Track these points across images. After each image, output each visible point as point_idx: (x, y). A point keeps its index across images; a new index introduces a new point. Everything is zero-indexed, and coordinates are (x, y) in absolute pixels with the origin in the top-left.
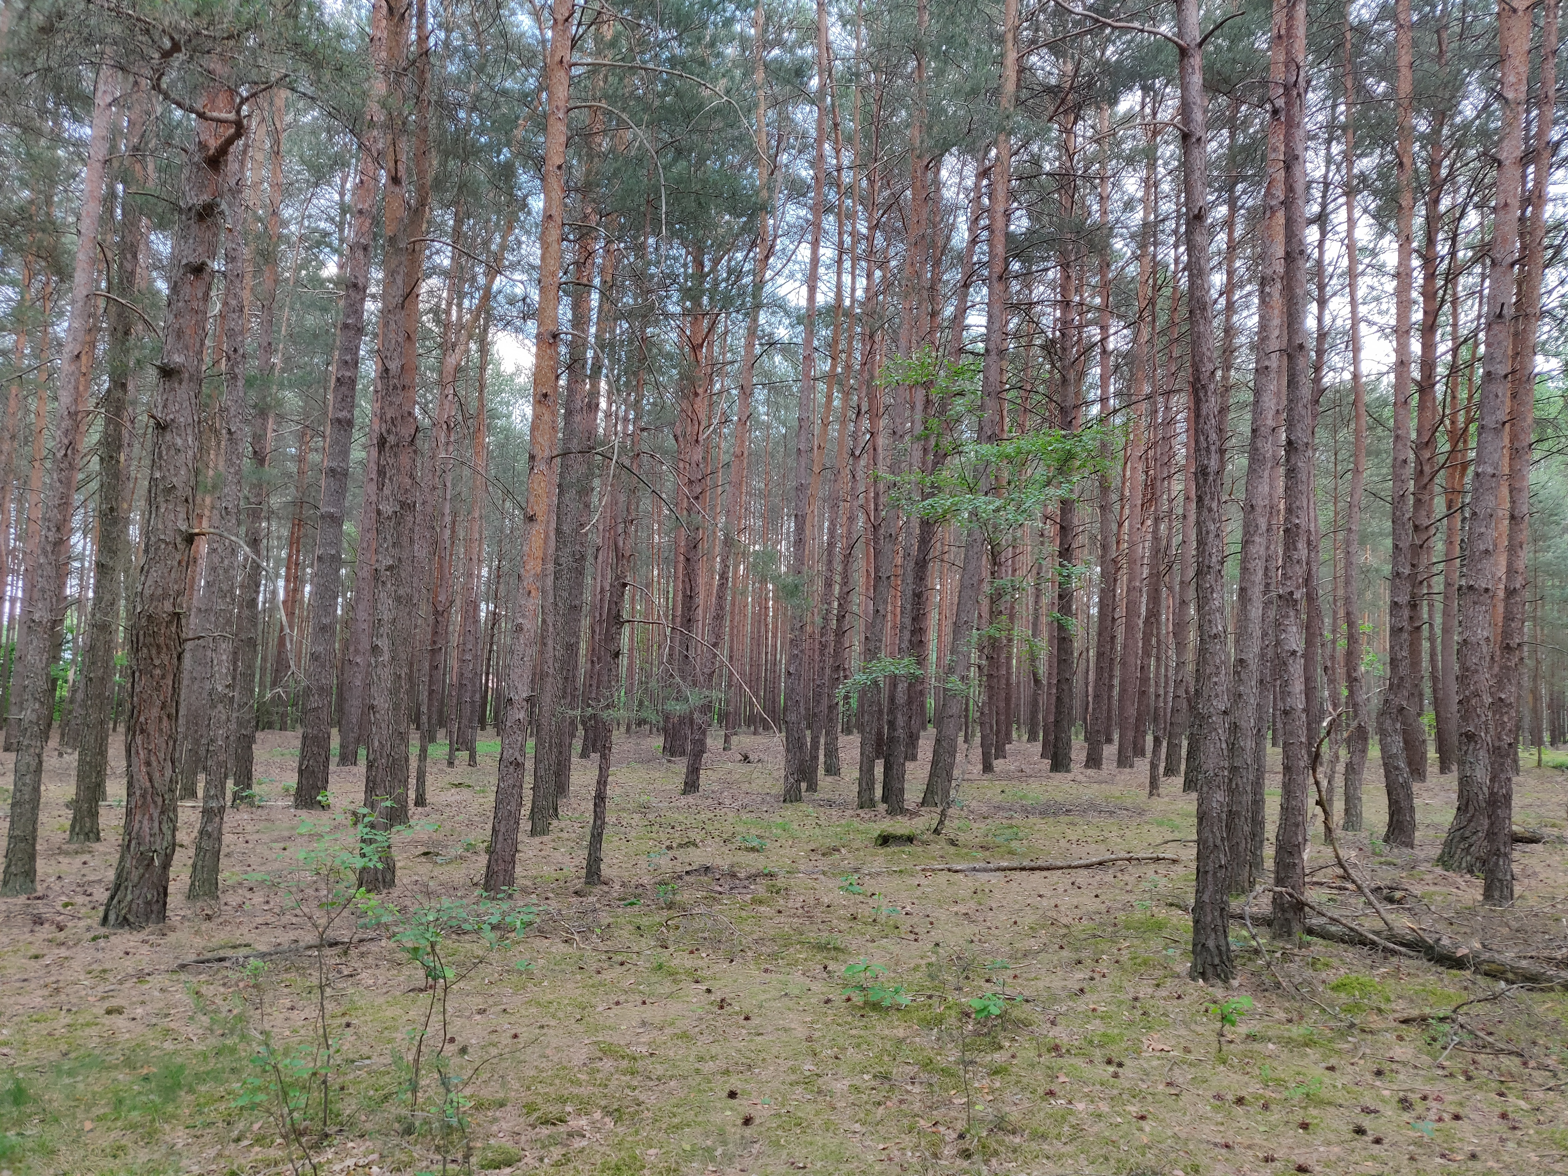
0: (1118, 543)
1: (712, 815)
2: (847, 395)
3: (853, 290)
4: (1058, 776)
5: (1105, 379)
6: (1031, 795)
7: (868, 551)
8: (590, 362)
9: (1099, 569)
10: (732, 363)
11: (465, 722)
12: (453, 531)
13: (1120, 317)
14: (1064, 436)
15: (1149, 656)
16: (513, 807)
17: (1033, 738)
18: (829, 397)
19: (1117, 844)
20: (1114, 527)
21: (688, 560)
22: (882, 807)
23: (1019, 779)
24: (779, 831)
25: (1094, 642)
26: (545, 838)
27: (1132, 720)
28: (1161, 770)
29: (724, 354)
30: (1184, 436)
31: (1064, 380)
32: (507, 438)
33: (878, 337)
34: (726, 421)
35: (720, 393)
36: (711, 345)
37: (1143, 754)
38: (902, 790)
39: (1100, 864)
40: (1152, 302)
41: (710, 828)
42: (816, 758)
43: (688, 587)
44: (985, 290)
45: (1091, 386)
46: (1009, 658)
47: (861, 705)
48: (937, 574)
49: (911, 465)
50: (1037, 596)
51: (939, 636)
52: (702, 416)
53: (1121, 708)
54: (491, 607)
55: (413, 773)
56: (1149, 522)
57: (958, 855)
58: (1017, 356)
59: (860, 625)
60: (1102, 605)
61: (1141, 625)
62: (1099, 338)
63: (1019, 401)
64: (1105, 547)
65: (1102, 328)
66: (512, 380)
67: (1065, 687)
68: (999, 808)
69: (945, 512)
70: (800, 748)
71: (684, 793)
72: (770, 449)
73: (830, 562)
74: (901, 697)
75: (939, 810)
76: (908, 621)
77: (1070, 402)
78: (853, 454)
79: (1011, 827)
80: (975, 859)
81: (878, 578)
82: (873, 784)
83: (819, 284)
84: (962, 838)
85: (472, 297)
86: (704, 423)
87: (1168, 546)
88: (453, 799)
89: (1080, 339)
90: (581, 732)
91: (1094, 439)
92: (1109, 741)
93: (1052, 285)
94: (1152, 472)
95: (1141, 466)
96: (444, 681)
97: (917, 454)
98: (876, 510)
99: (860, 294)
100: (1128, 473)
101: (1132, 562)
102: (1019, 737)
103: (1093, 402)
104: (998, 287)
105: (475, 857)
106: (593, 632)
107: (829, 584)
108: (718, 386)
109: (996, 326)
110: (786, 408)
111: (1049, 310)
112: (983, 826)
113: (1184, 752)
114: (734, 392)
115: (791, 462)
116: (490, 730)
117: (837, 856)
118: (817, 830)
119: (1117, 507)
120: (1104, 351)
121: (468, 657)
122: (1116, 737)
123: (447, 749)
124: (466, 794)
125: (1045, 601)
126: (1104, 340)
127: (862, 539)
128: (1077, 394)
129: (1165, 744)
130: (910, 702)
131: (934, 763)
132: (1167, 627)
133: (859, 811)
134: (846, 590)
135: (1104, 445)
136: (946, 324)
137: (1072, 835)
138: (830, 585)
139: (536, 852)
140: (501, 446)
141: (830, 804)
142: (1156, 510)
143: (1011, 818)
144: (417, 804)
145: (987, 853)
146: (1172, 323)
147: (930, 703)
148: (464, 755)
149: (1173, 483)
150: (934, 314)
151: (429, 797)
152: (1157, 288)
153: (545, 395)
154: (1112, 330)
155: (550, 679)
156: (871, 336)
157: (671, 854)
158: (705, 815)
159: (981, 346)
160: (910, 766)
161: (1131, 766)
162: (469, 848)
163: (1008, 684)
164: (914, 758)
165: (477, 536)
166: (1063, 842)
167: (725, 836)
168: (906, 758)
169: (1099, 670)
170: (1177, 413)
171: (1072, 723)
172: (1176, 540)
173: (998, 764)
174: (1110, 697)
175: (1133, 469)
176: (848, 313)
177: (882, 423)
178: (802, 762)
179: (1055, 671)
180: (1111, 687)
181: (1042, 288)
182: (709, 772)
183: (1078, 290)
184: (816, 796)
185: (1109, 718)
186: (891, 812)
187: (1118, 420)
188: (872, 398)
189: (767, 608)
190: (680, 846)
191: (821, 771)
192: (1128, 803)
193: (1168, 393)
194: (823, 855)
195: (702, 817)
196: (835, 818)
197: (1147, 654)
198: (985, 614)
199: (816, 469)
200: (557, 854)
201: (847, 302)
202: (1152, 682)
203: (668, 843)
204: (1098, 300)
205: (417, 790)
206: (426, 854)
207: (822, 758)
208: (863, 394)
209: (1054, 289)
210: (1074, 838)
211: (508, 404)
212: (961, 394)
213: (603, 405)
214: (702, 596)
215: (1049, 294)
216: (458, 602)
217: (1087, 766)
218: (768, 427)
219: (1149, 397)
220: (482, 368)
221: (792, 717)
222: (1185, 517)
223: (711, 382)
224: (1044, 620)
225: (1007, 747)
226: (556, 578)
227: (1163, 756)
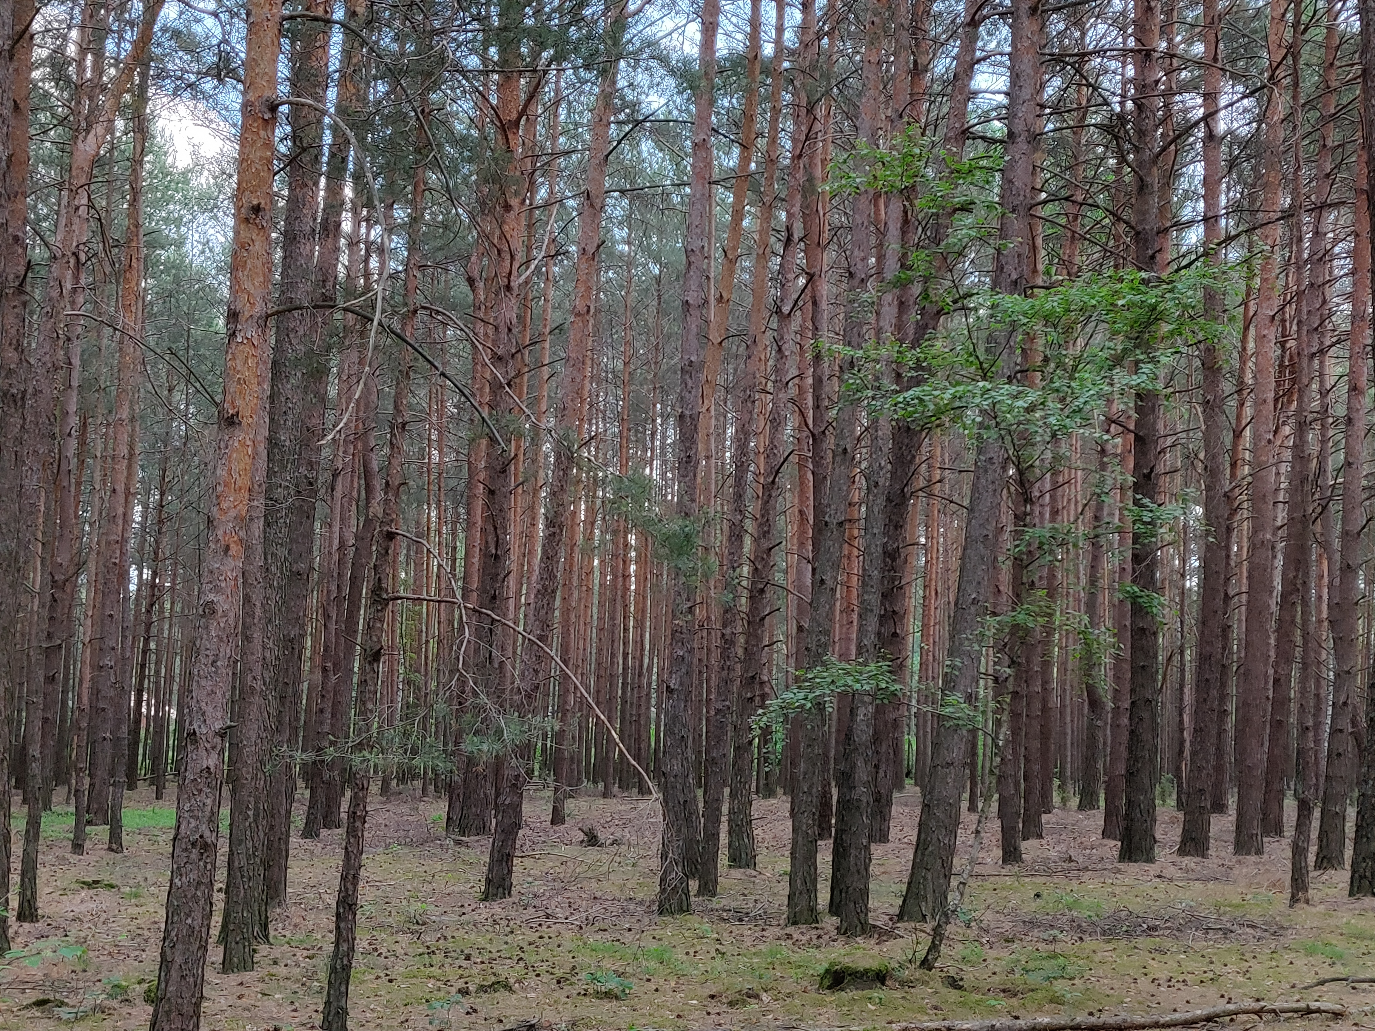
0: (1233, 465)
1: (534, 936)
2: (768, 210)
3: (780, 29)
4: (1133, 868)
5: (1210, 183)
6: (1087, 901)
7: (802, 478)
8: (326, 150)
9: (1199, 510)
10: (567, 153)
11: (101, 773)
12: (82, 443)
13: (1235, 77)
14: (1144, 282)
15: (1289, 660)
16: (196, 921)
17: (1087, 802)
18: (738, 215)
19: (1236, 986)
20: (1228, 438)
21: (492, 492)
22: (830, 922)
23: (1066, 873)
24: (653, 964)
25: (1192, 637)
26: (247, 976)
27: (1259, 772)
28: (1311, 858)
29: (554, 139)
30: (1347, 281)
31: (1142, 187)
32: (177, 281)
33: (820, 111)
34: (557, 253)
35: (547, 205)
36: (531, 123)
37: (1278, 830)
38: (865, 893)
39: (1209, 1019)
40: (1293, 51)
41: (531, 958)
42: (715, 836)
43: (492, 539)
44: (1005, 31)
45: (1187, 196)
46: (1046, 665)
47: (792, 747)
48: (920, 518)
49: (879, 331)
50: (1095, 558)
51: (925, 626)
52: (517, 244)
53: (1241, 751)
54: (147, 574)
55: (16, 865)
56: (1287, 430)
57: (964, 1004)
58: (1061, 143)
59: (789, 605)
60: (1207, 571)
61: (1274, 608)
62: (1201, 112)
63: (1063, 221)
64: (1212, 472)
65: (1206, 96)
66: (187, 182)
67: (1146, 715)
68: (1032, 924)
69: (939, 413)
70: (688, 819)
71: (486, 897)
72: (631, 301)
73: (739, 497)
74: (863, 733)
75: (928, 927)
76: (874, 599)
77: (1152, 224)
78: (778, 311)
79: (1054, 956)
80: (993, 1010)
81: (821, 526)
82: (814, 882)
83: (721, 18)
84: (970, 975)
85: (121, 38)
86: (520, 257)
87: (1321, 470)
88: (83, 908)
89: (1168, 115)
90: (303, 793)
91: (1194, 287)
92: (1220, 807)
93: (1119, 22)
94: (1291, 344)
95: (1272, 333)
96: (64, 703)
97: (890, 312)
98: (817, 407)
99: (789, 36)
100: (1251, 345)
101: (1257, 499)
102: (1064, 800)
103: (1190, 223)
104: (1029, 26)
105: (126, 1010)
106: (327, 617)
107: (736, 535)
108: (543, 193)
109: (1026, 93)
110: (661, 232)
111: (1113, 65)
112: (1004, 954)
113: (1350, 827)
114: (571, 203)
115: (670, 326)
116: (144, 790)
117: (754, 1006)
118: (718, 961)
119: (1232, 403)
120: (1210, 136)
121: (108, 662)
122: (1232, 801)
123: (71, 821)
124: (106, 899)
125: (1110, 563)
126: (1209, 118)
127: (794, 459)
128: (1162, 210)
129: (1317, 813)
130: (876, 739)
131: (921, 846)
132: (1319, 612)
133: (790, 930)
134: (766, 545)
135: (1210, 296)
136: (937, 88)
137: (1160, 970)
138: (740, 538)
139: (232, 1000)
140: (167, 296)
141: (740, 916)
142: (1300, 409)
143: (1054, 940)
144: (21, 917)
145: (1014, 1001)
146: (1327, 89)
147: (910, 741)
148: (100, 832)
149: (1329, 362)
150: (918, 71)
151: (43, 905)
152: (1300, 28)
153: (257, 209)
154: (1223, 101)
155: (257, 699)
156: (810, 110)
157: (467, 1002)
158: (523, 937)
159: (997, 128)
160: (877, 850)
161: (1259, 852)
162: (118, 991)
163: (1045, 709)
164: (883, 838)
165: (125, 451)
166: (1144, 983)
167: (559, 973)
168: (871, 839)
169: (1202, 684)
170: (1336, 242)
171: (1154, 778)
172: (1336, 459)
173: (1029, 848)
174: (1221, 732)
175: (1261, 339)
176: (769, 69)
177: (829, 256)
178: (690, 843)
179: (1127, 687)
180: (1224, 713)
181: (1101, 28)
182: (528, 862)
183: (1166, 30)
184: (716, 903)
185: (1219, 769)
186: (846, 931)
187: (1234, 254)
188: (809, 214)
189: (626, 577)
190: (483, 989)
191: (723, 859)
192: (1254, 916)
193: (1320, 208)
194: (731, 1004)
195: (519, 939)
196: (748, 942)
197: (1284, 656)
198: (1006, 588)
199: (715, 337)
200: (269, 1004)
201: (768, 50)
202: (1294, 706)
203: (460, 984)
204: (1199, 49)
205: (22, 894)
206: (40, 1003)
207: (724, 838)
208: (796, 209)
209: (1123, 29)
210: (1162, 976)
211: (178, 222)
212: (966, 208)
213: (347, 226)
214: (514, 555)
215: (1113, 37)
216: (92, 565)
217: (1183, 851)
218: (630, 263)
219: (1287, 215)
220: (137, 162)
221: (675, 766)
222: (1349, 421)
223: (532, 187)
224: (1104, 598)
225: (1045, 818)
226: (268, 524)
227: (1314, 835)
